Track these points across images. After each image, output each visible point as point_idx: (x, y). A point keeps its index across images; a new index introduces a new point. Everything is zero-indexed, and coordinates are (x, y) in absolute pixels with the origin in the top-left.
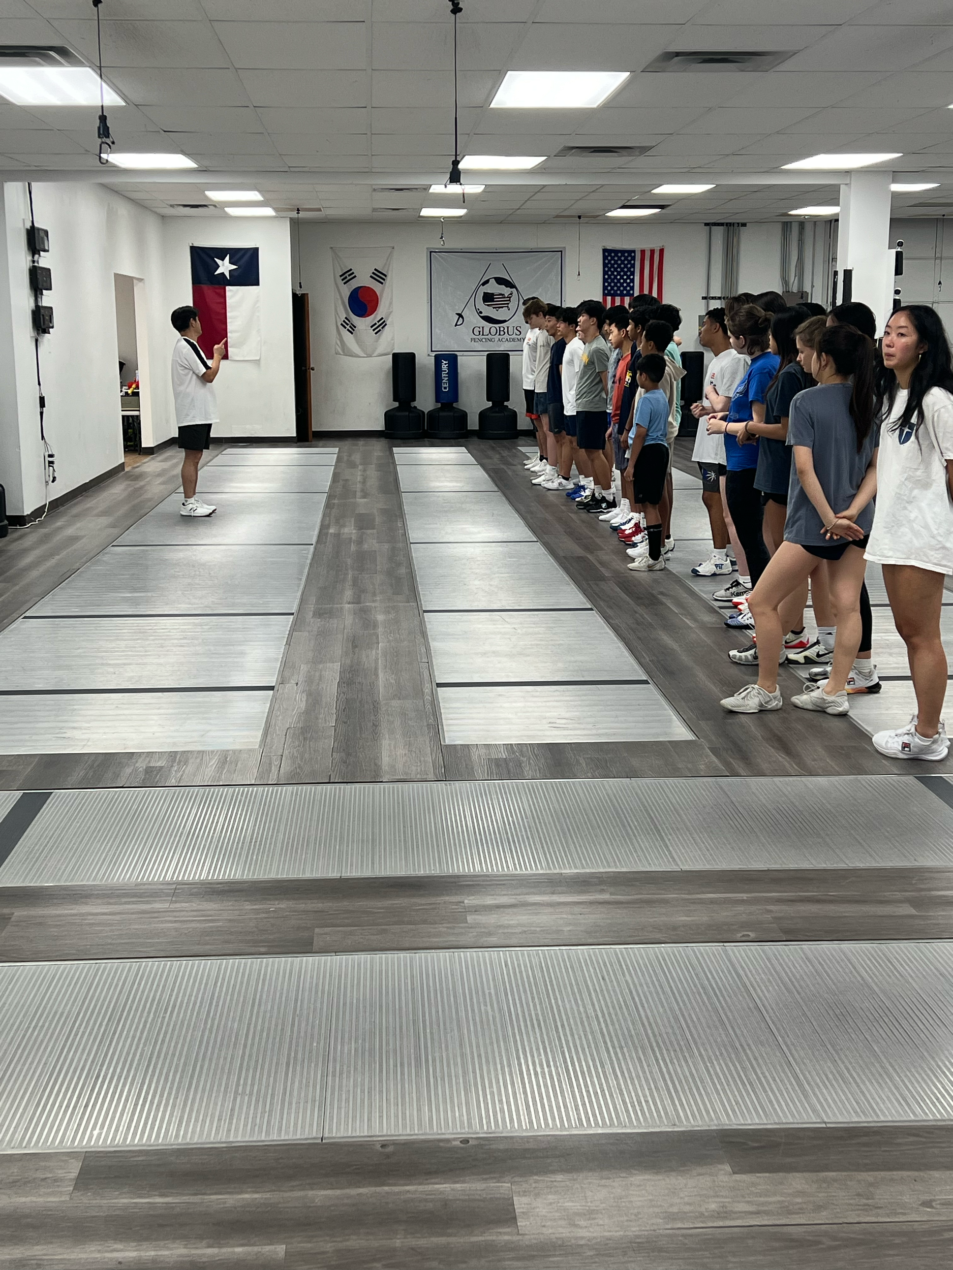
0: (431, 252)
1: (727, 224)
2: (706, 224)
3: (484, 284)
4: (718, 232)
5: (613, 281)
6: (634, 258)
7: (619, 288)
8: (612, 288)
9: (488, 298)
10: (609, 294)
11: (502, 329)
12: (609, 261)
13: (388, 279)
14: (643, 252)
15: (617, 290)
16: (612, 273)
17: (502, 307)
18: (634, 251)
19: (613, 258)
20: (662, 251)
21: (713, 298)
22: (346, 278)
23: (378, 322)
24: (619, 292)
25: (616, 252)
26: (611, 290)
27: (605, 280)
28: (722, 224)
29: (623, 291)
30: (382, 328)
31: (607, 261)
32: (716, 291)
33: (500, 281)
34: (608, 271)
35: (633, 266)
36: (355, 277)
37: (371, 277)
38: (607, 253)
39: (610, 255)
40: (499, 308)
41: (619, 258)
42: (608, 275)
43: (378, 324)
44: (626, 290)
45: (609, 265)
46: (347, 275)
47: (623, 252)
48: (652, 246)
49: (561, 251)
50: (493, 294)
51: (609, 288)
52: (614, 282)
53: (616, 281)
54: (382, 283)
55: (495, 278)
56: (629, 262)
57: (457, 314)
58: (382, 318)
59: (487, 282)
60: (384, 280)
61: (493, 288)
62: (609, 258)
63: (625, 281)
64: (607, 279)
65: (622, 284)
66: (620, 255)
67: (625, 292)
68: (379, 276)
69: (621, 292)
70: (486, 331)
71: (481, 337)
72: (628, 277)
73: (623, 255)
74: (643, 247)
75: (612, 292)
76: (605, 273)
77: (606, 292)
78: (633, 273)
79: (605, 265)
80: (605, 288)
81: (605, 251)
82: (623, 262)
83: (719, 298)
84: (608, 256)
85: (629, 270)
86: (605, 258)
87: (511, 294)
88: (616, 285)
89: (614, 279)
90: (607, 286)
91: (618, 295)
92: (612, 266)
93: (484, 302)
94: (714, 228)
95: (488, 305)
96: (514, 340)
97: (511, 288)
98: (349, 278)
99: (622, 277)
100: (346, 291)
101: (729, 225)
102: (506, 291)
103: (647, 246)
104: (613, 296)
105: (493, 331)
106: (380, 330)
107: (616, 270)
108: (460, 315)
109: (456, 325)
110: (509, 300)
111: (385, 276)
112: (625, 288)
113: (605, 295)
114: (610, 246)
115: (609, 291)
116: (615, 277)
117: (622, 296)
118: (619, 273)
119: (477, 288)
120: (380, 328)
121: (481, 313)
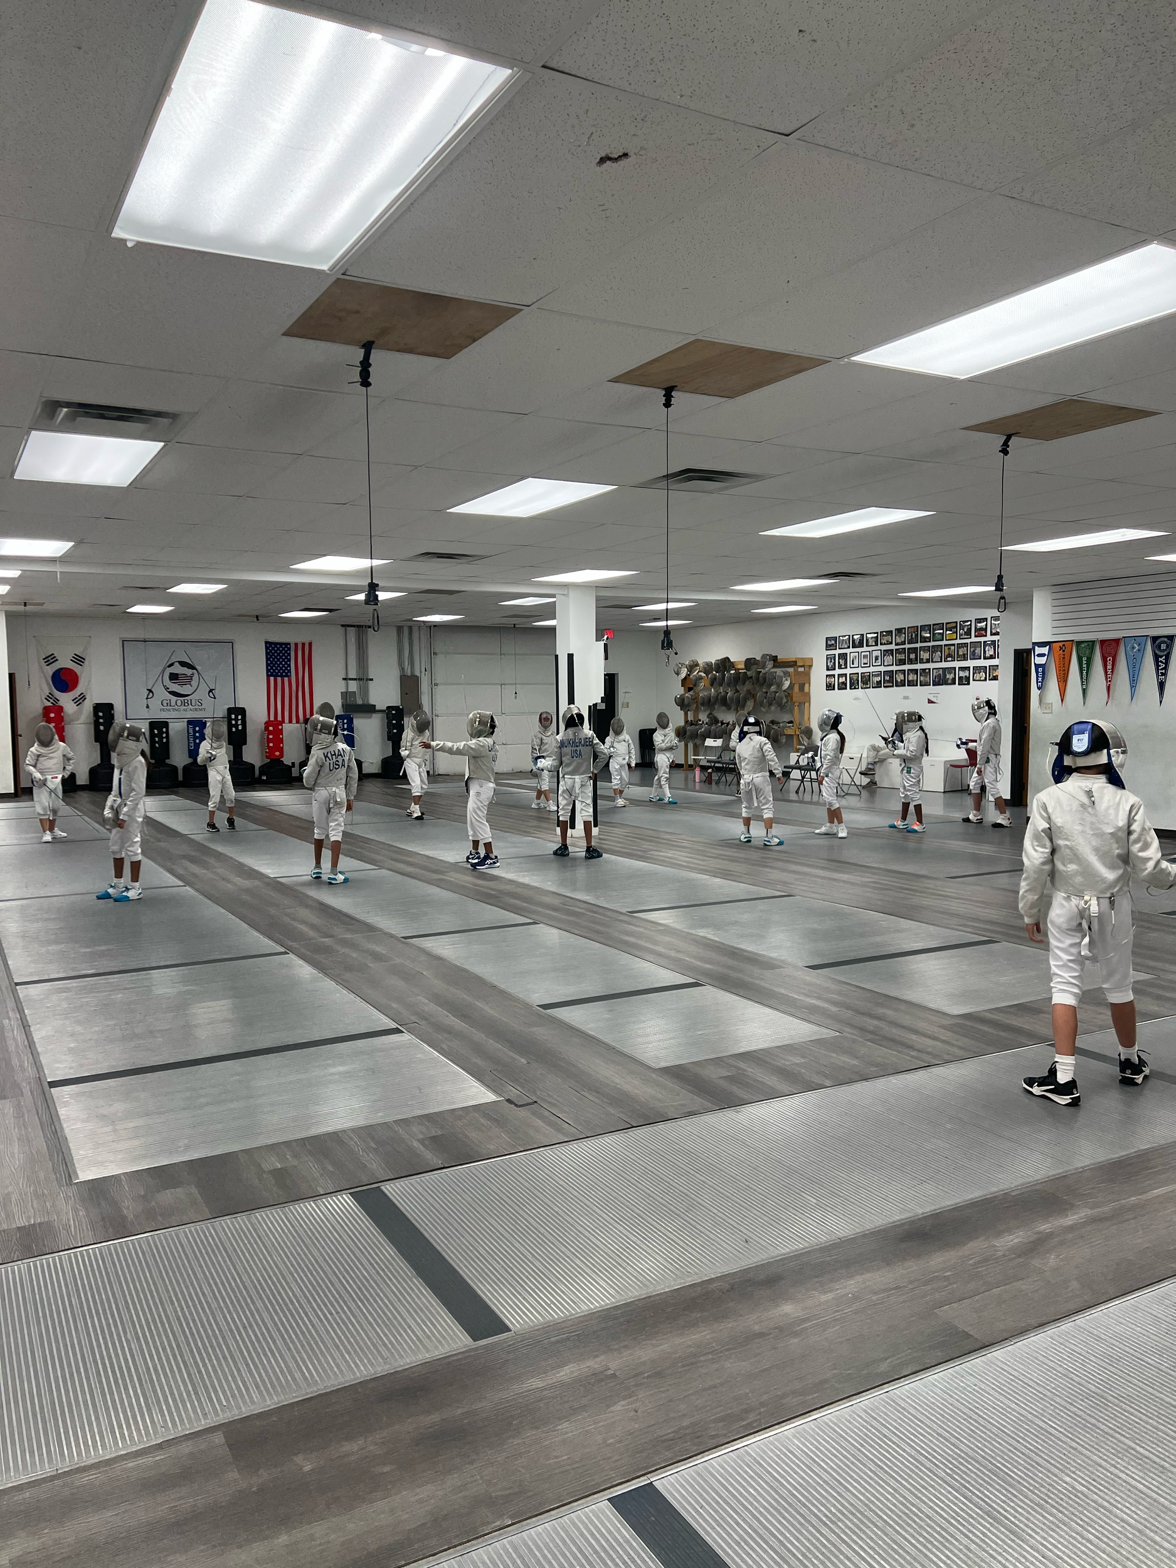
0: (123, 641)
1: (358, 626)
2: (343, 626)
3: (169, 666)
4: (352, 632)
6: (289, 649)
7: (279, 671)
8: (274, 671)
9: (174, 677)
10: (271, 675)
12: (271, 651)
13: (86, 662)
14: (296, 645)
15: (278, 673)
16: (273, 660)
17: (186, 685)
18: (289, 644)
19: (273, 649)
20: (310, 644)
21: (351, 679)
22: (49, 661)
23: (79, 696)
25: (276, 644)
27: (268, 665)
28: (354, 626)
30: (83, 701)
31: (269, 651)
32: (353, 675)
33: (183, 664)
34: (270, 658)
35: (289, 655)
36: (57, 660)
37: (72, 660)
38: (268, 644)
39: (270, 646)
40: (183, 685)
41: (278, 649)
42: (270, 660)
43: (79, 698)
45: (271, 654)
46: (49, 658)
47: (281, 644)
48: (304, 641)
49: (232, 643)
50: (177, 674)
51: (271, 671)
52: (275, 666)
54: (81, 665)
55: (178, 662)
56: (286, 652)
57: (148, 689)
58: (81, 693)
59: (172, 665)
60: (83, 662)
61: (178, 669)
62: (270, 648)
63: (284, 666)
64: (270, 664)
65: (281, 668)
66: (278, 646)
67: (284, 674)
68: (79, 660)
69: (282, 674)
70: (173, 703)
71: (169, 707)
72: (286, 663)
73: (281, 646)
74: (297, 641)
75: (274, 673)
76: (267, 659)
77: (269, 673)
78: (289, 660)
79: (267, 654)
80: (268, 671)
81: (266, 643)
82: (281, 652)
83: (355, 679)
85: (286, 657)
86: (267, 648)
87: (192, 674)
88: (277, 669)
89: (275, 664)
90: (270, 669)
91: (279, 676)
92: (273, 654)
93: (170, 680)
94: (348, 628)
95: (174, 683)
96: (196, 710)
97: (193, 669)
98: (52, 661)
99: (281, 663)
100: (50, 670)
101: (359, 626)
102: (189, 672)
103: (299, 640)
104: (276, 677)
105: (179, 703)
106: (81, 703)
107: (276, 657)
108: (150, 691)
109: (147, 698)
110: (192, 679)
111: (85, 659)
112: (284, 671)
113: (268, 676)
114: (270, 640)
115: (271, 673)
116: (276, 662)
117: (282, 677)
118: (278, 660)
119: (163, 671)
120: (81, 701)
121: (168, 688)
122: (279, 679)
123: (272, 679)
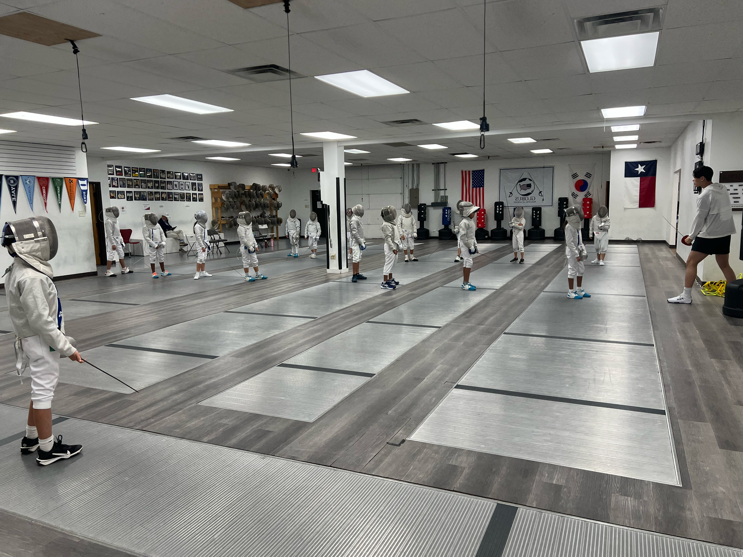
11: (523, 199)
22: (589, 176)
73: (477, 172)
83: (441, 190)
85: (474, 178)
122: (478, 188)
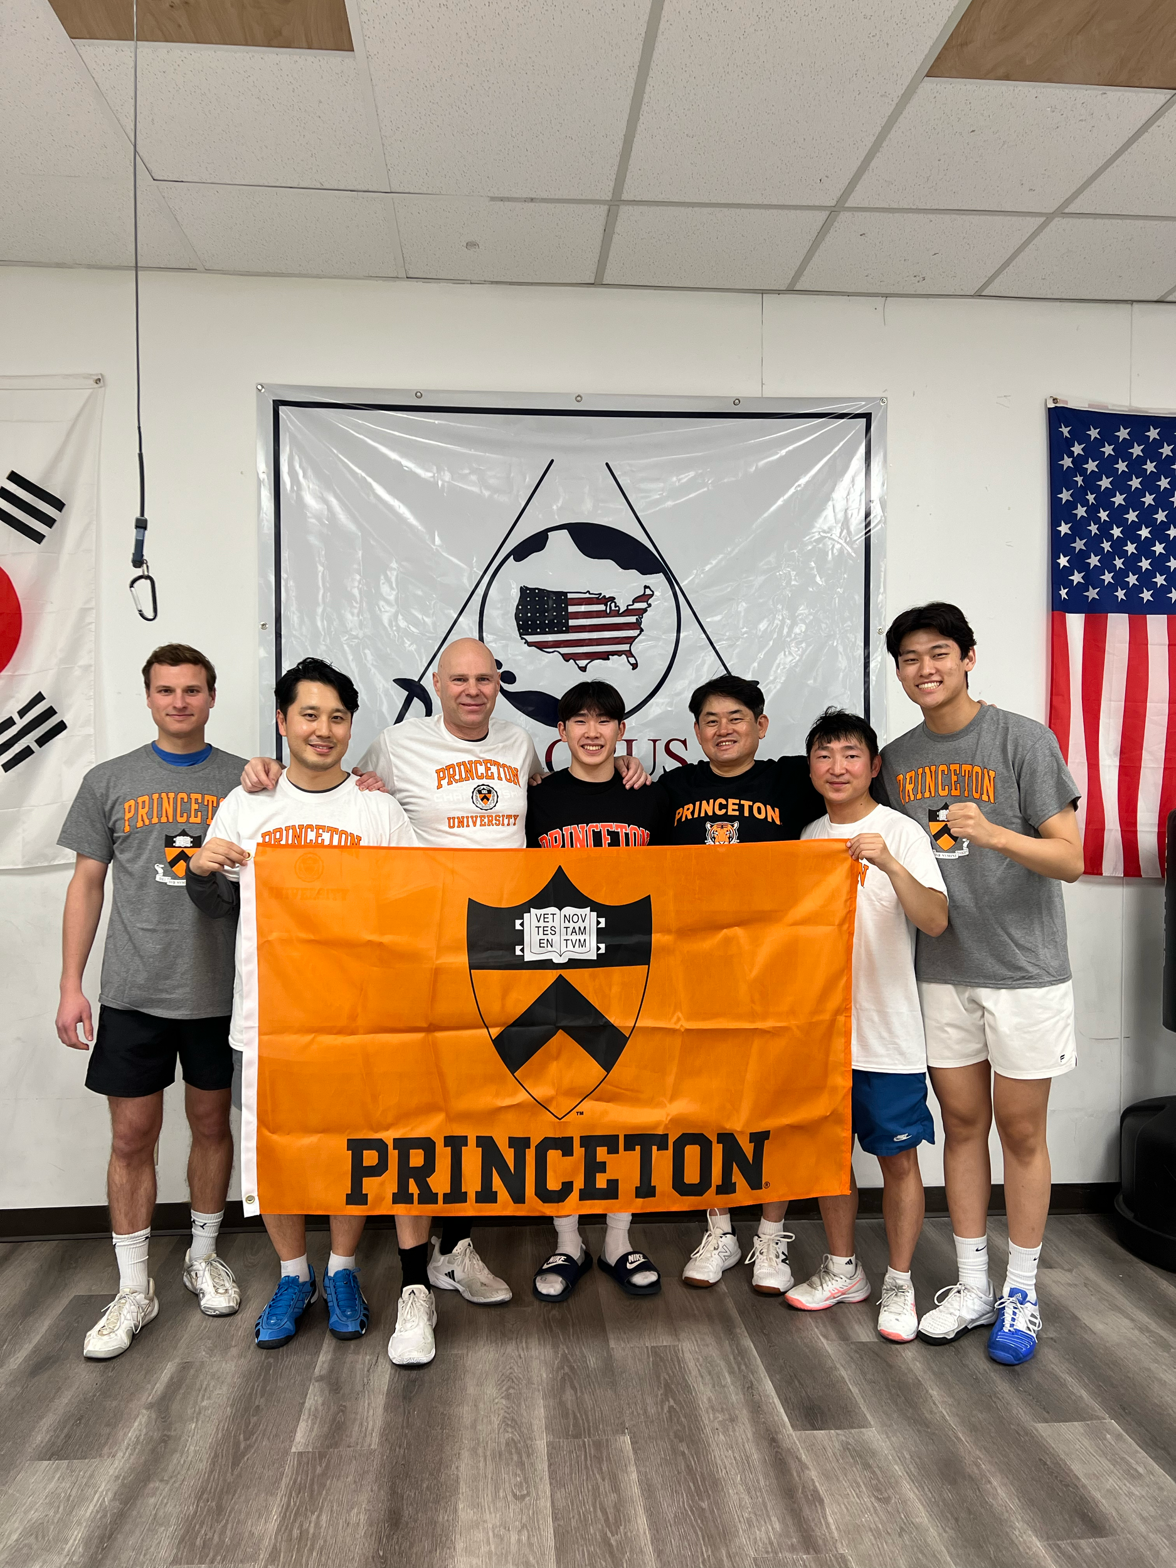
0: (278, 404)
3: (522, 552)
5: (1094, 545)
7: (1120, 578)
8: (1092, 578)
9: (542, 613)
10: (1076, 604)
12: (1079, 461)
13: (72, 522)
15: (1112, 587)
16: (1092, 511)
17: (605, 656)
19: (1093, 450)
23: (22, 713)
24: (1121, 594)
25: (1109, 421)
26: (1083, 587)
27: (1058, 545)
29: (1138, 589)
30: (42, 741)
31: (1067, 462)
33: (595, 540)
34: (1072, 505)
38: (1066, 425)
39: (1079, 435)
40: (593, 656)
41: (1122, 451)
42: (1071, 518)
43: (21, 723)
44: (1152, 586)
45: (1079, 479)
49: (868, 416)
50: (561, 598)
51: (1077, 578)
52: (1099, 551)
53: (1106, 546)
54: (38, 537)
55: (573, 528)
56: (1165, 468)
57: (403, 683)
58: (39, 698)
59: (537, 543)
60: (49, 522)
61: (564, 570)
62: (1077, 449)
63: (1146, 548)
64: (1069, 538)
65: (1132, 564)
66: (1123, 434)
67: (1147, 595)
69: (1133, 593)
72: (1160, 533)
73: (1138, 436)
75: (1092, 594)
76: (1058, 512)
77: (1063, 593)
79: (1058, 479)
80: (1058, 577)
81: (1058, 416)
82: (1136, 466)
84: (1069, 443)
86: (1057, 447)
87: (644, 598)
88: (1107, 562)
89: (1098, 539)
90: (1068, 571)
91: (1120, 608)
92: (1091, 481)
93: (522, 630)
95: (541, 646)
97: (644, 572)
99: (1131, 532)
102: (623, 583)
104: (1097, 613)
106: (27, 752)
107: (1104, 499)
108: (413, 690)
110: (637, 626)
111: (59, 505)
112: (1146, 579)
113: (1059, 608)
114: (1079, 399)
115: (1077, 592)
116: (1105, 529)
117: (1136, 610)
118: (1117, 515)
119: (493, 570)
120: (29, 740)
121: (509, 677)
122: (1118, 626)
123: (1075, 623)
